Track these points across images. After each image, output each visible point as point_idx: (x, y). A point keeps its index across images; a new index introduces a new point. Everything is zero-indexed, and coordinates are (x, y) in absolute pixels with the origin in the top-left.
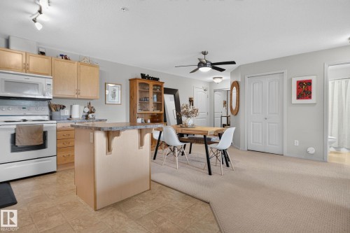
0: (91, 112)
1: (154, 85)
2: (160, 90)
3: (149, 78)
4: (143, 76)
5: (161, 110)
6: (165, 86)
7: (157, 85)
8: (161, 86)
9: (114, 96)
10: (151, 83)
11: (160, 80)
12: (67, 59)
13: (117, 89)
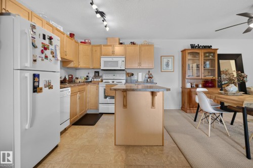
0: (150, 78)
1: (205, 53)
2: (214, 56)
3: (199, 47)
4: (193, 46)
5: (214, 76)
6: (219, 52)
7: (210, 53)
8: (214, 53)
9: (167, 65)
10: (201, 52)
11: (213, 48)
12: (134, 44)
13: (170, 60)
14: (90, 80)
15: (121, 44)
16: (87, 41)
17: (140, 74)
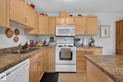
0: (93, 42)
12: (81, 16)
13: (107, 28)
14: (47, 44)
15: (71, 16)
16: (44, 13)
17: (85, 40)
